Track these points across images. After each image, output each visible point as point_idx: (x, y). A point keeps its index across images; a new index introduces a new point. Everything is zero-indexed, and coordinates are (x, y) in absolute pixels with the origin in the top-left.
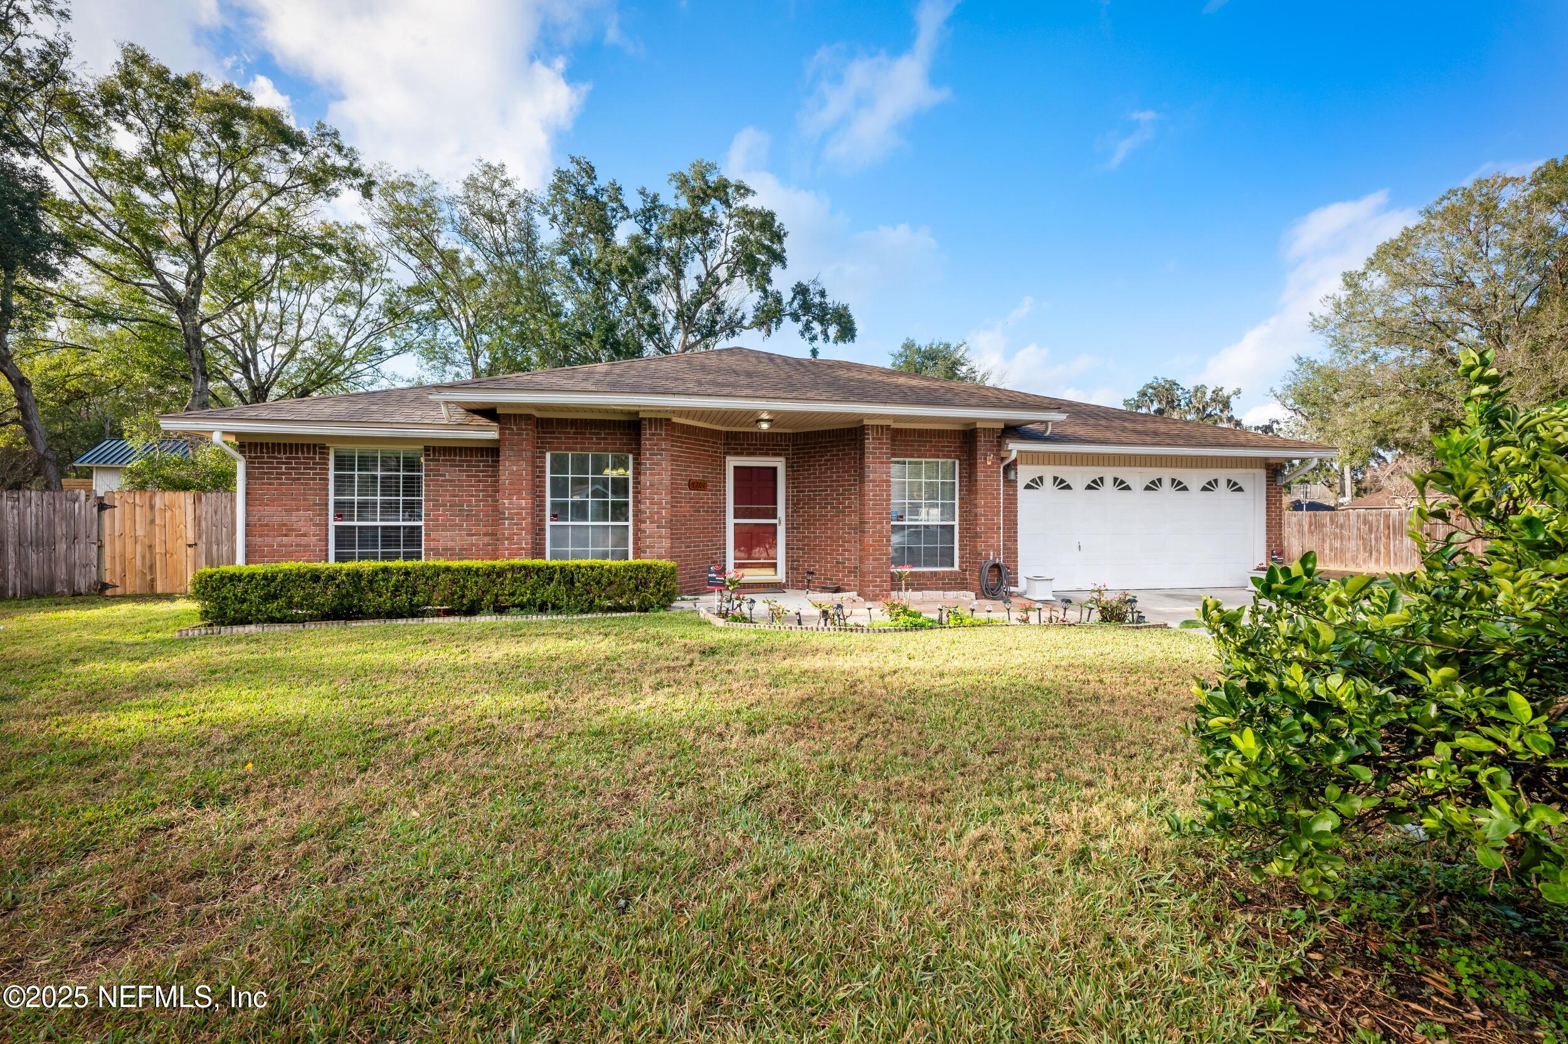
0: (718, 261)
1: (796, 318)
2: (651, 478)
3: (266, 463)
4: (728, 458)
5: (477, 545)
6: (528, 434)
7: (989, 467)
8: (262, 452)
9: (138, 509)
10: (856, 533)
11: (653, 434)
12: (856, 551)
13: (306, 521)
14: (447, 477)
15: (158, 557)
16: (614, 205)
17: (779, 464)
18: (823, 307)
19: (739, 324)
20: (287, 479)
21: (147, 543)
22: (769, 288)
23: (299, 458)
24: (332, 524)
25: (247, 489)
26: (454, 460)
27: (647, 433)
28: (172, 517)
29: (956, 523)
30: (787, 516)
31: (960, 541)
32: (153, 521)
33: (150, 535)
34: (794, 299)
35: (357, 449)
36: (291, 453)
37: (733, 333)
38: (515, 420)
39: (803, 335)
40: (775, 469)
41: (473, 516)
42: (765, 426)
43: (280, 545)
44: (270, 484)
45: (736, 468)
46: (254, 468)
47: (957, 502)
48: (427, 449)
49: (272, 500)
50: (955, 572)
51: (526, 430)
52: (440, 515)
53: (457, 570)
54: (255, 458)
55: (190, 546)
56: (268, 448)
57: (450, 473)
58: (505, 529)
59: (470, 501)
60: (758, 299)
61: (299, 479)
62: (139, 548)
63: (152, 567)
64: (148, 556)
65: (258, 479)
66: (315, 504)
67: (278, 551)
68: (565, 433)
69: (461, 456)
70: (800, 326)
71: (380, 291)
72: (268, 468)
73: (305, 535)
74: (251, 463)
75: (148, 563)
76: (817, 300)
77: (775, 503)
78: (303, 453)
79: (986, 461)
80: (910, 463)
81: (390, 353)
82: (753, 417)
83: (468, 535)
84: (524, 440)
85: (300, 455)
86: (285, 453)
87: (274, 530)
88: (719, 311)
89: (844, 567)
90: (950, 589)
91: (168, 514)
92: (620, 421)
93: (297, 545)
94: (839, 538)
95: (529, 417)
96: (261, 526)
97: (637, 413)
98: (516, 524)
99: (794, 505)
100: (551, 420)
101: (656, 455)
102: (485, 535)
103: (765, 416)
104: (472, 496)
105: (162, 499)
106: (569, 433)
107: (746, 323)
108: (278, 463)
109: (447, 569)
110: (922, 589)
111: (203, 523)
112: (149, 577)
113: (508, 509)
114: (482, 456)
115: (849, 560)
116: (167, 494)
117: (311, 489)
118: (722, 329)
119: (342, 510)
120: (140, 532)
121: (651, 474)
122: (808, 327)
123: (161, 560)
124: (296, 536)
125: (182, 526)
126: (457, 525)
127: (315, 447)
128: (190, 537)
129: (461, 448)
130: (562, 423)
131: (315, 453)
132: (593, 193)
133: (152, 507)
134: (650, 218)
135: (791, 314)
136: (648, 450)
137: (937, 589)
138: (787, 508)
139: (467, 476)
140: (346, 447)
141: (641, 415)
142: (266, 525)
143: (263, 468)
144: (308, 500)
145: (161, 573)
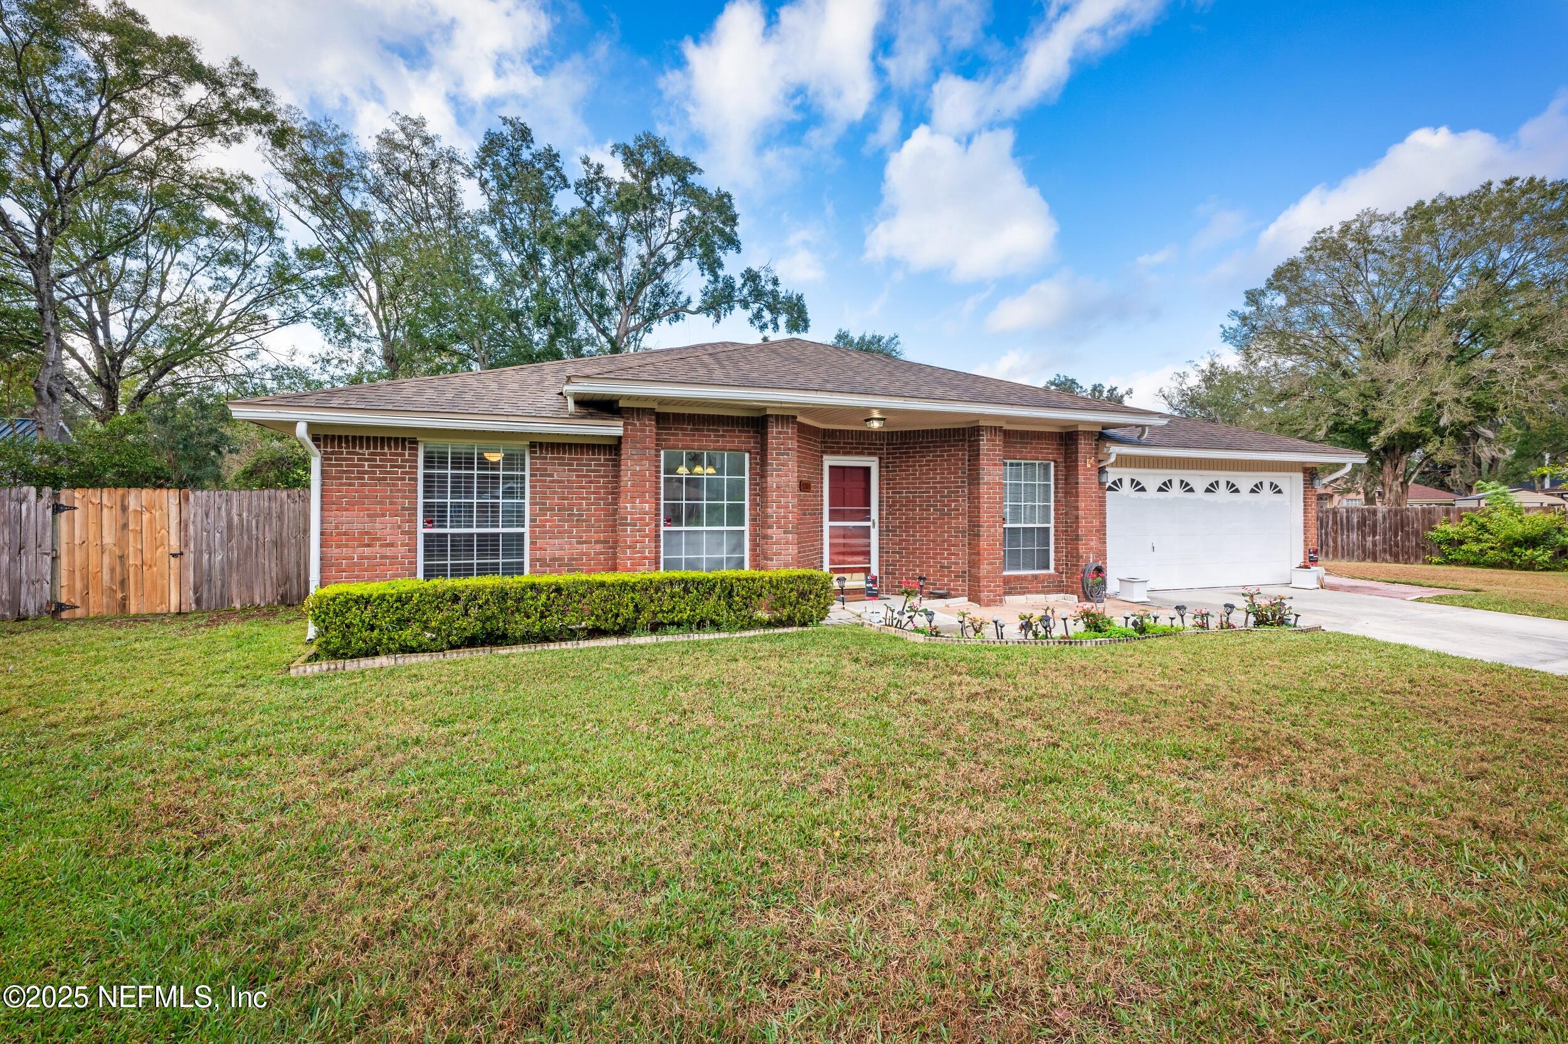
0: (662, 240)
1: (745, 305)
2: (777, 479)
3: (345, 459)
4: (825, 457)
5: (587, 554)
6: (650, 428)
7: (1089, 470)
8: (340, 447)
9: (105, 510)
10: (964, 536)
11: (780, 433)
12: (964, 555)
13: (392, 528)
14: (556, 477)
15: (132, 570)
16: (552, 173)
17: (873, 463)
18: (774, 294)
19: (684, 308)
20: (370, 479)
21: (118, 552)
22: (720, 273)
23: (385, 454)
24: (421, 531)
25: (322, 490)
26: (563, 459)
27: (773, 431)
28: (152, 521)
29: (1051, 525)
30: (880, 518)
31: (1055, 543)
32: (125, 526)
33: (122, 543)
34: (744, 285)
35: (450, 447)
36: (375, 448)
37: (677, 318)
38: (638, 415)
39: (752, 322)
40: (867, 470)
41: (583, 521)
42: (876, 425)
43: (361, 558)
44: (350, 485)
45: (831, 467)
46: (331, 465)
47: (1052, 504)
48: (532, 445)
49: (351, 504)
50: (1050, 575)
51: (650, 425)
52: (548, 521)
53: (613, 585)
54: (332, 453)
55: (174, 555)
56: (347, 442)
57: (560, 471)
58: (627, 536)
59: (581, 504)
60: (706, 283)
61: (385, 479)
62: (106, 559)
63: (123, 583)
64: (118, 569)
65: (335, 478)
66: (404, 509)
67: (360, 564)
68: (682, 429)
69: (570, 454)
70: (749, 314)
71: (268, 252)
72: (347, 465)
73: (392, 545)
74: (326, 459)
75: (118, 577)
76: (769, 287)
77: (869, 505)
78: (390, 448)
79: (1086, 463)
80: (1011, 465)
81: (276, 323)
82: (865, 414)
83: (578, 543)
84: (647, 437)
85: (386, 450)
86: (368, 448)
87: (354, 539)
88: (662, 293)
89: (951, 572)
90: (1049, 592)
91: (146, 517)
92: (738, 417)
93: (382, 557)
94: (944, 541)
95: (650, 412)
96: (338, 534)
97: (765, 409)
98: (639, 531)
99: (889, 507)
100: (668, 414)
101: (783, 454)
102: (597, 542)
103: (876, 415)
104: (583, 499)
105: (137, 498)
106: (686, 429)
107: (692, 307)
108: (359, 460)
109: (602, 585)
110: (1024, 593)
111: (191, 528)
112: (119, 595)
113: (631, 513)
114: (594, 454)
115: (956, 564)
116: (144, 492)
117: (399, 491)
118: (666, 313)
119: (434, 515)
120: (108, 539)
121: (778, 476)
122: (758, 316)
123: (136, 575)
124: (381, 546)
125: (163, 531)
126: (566, 532)
127: (405, 440)
128: (174, 543)
129: (570, 445)
130: (679, 418)
131: (404, 448)
132: (530, 158)
133: (124, 509)
134: (591, 190)
135: (740, 301)
136: (775, 449)
137: (1037, 592)
138: (880, 510)
139: (577, 476)
140: (436, 444)
141: (769, 412)
142: (345, 534)
143: (341, 465)
144: (395, 503)
145: (136, 589)
